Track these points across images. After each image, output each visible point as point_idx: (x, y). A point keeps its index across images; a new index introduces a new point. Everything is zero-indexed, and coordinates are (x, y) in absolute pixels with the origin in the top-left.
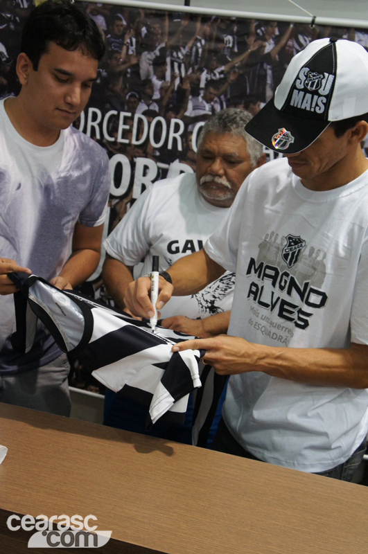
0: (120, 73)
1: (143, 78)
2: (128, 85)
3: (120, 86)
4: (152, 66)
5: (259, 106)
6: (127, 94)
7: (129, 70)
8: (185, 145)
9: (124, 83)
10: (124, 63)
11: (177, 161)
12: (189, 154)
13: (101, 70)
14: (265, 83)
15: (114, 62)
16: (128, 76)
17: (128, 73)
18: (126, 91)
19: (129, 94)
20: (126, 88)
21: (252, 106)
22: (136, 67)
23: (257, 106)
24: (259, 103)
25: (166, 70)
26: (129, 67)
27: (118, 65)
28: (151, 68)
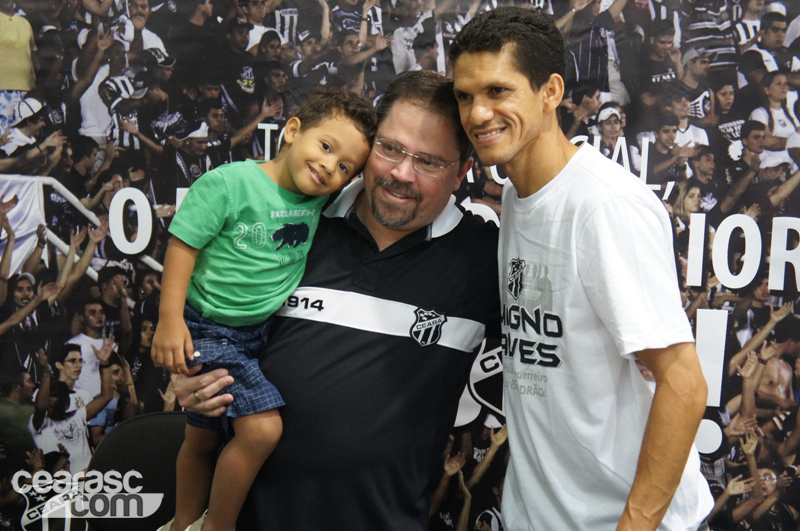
0: (359, 66)
1: (399, 70)
2: (373, 83)
3: (361, 87)
4: (413, 51)
5: (598, 97)
6: (374, 98)
7: (374, 60)
8: (479, 172)
9: (368, 81)
10: (365, 49)
11: (468, 199)
12: (488, 187)
13: (327, 64)
14: (605, 60)
15: (348, 49)
16: (374, 69)
17: (373, 64)
18: (371, 94)
19: (378, 98)
20: (370, 88)
21: (586, 98)
22: (386, 54)
23: (595, 98)
24: (597, 93)
25: (437, 54)
26: (374, 55)
27: (355, 53)
28: (411, 54)
